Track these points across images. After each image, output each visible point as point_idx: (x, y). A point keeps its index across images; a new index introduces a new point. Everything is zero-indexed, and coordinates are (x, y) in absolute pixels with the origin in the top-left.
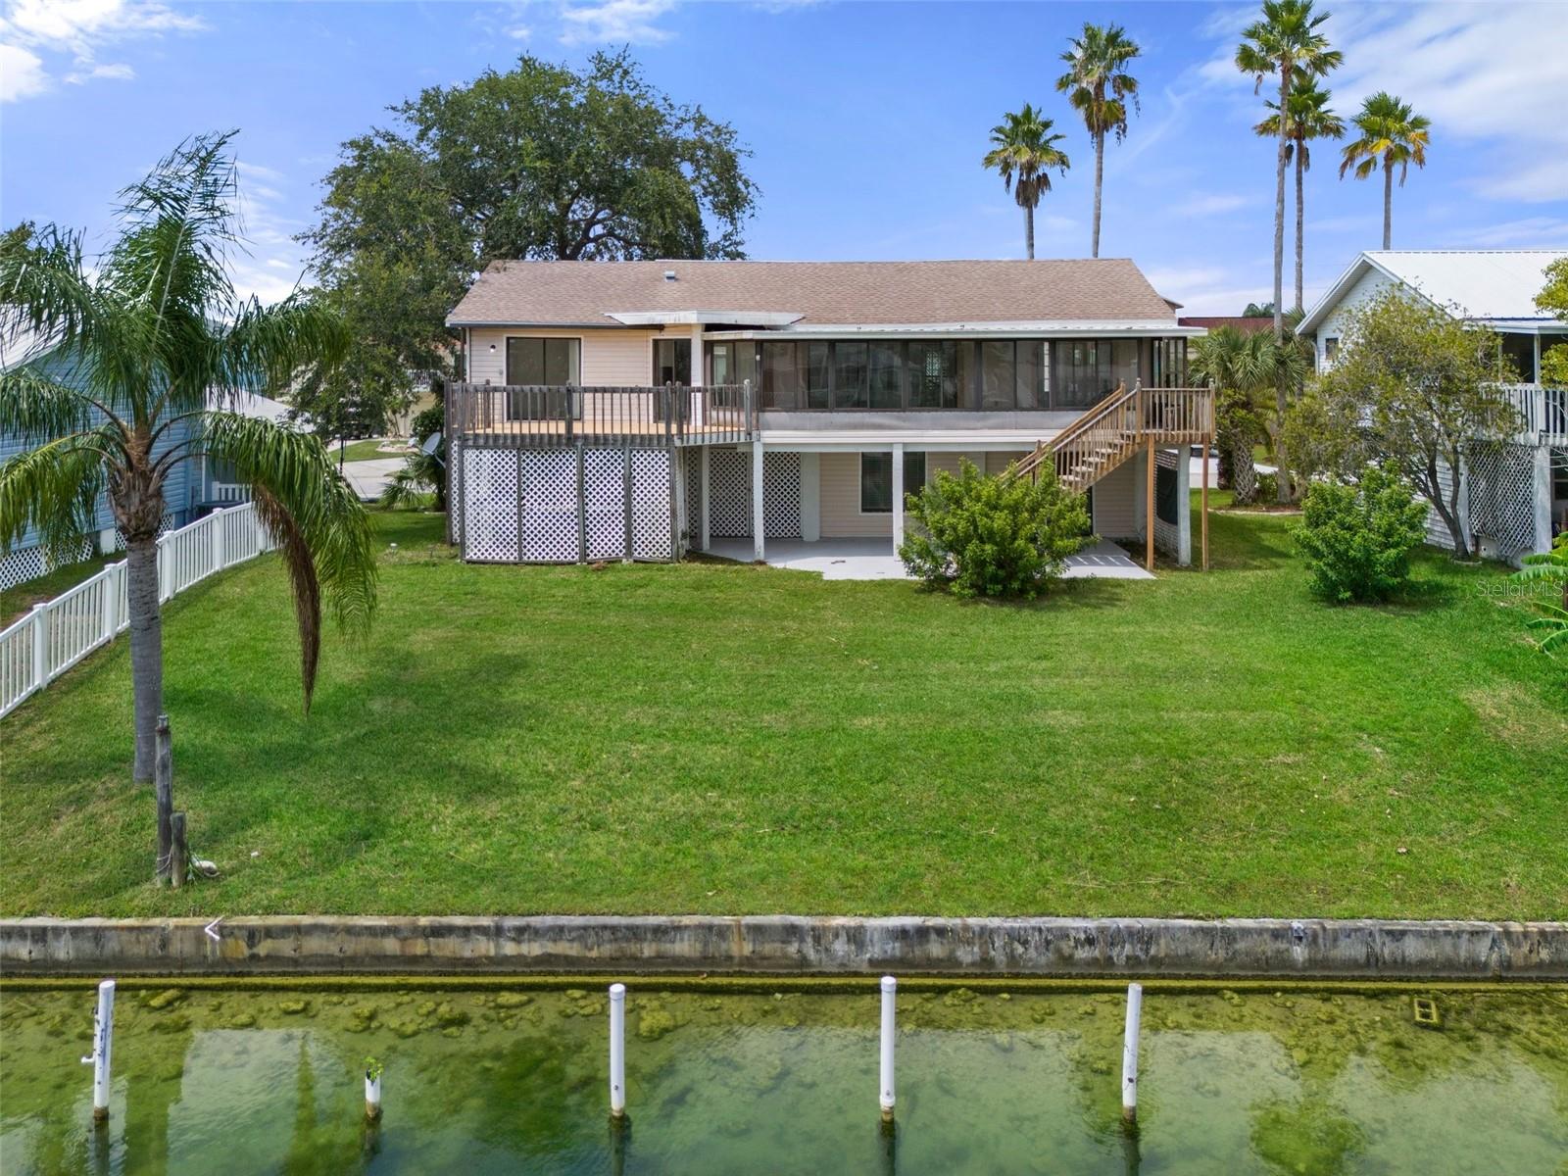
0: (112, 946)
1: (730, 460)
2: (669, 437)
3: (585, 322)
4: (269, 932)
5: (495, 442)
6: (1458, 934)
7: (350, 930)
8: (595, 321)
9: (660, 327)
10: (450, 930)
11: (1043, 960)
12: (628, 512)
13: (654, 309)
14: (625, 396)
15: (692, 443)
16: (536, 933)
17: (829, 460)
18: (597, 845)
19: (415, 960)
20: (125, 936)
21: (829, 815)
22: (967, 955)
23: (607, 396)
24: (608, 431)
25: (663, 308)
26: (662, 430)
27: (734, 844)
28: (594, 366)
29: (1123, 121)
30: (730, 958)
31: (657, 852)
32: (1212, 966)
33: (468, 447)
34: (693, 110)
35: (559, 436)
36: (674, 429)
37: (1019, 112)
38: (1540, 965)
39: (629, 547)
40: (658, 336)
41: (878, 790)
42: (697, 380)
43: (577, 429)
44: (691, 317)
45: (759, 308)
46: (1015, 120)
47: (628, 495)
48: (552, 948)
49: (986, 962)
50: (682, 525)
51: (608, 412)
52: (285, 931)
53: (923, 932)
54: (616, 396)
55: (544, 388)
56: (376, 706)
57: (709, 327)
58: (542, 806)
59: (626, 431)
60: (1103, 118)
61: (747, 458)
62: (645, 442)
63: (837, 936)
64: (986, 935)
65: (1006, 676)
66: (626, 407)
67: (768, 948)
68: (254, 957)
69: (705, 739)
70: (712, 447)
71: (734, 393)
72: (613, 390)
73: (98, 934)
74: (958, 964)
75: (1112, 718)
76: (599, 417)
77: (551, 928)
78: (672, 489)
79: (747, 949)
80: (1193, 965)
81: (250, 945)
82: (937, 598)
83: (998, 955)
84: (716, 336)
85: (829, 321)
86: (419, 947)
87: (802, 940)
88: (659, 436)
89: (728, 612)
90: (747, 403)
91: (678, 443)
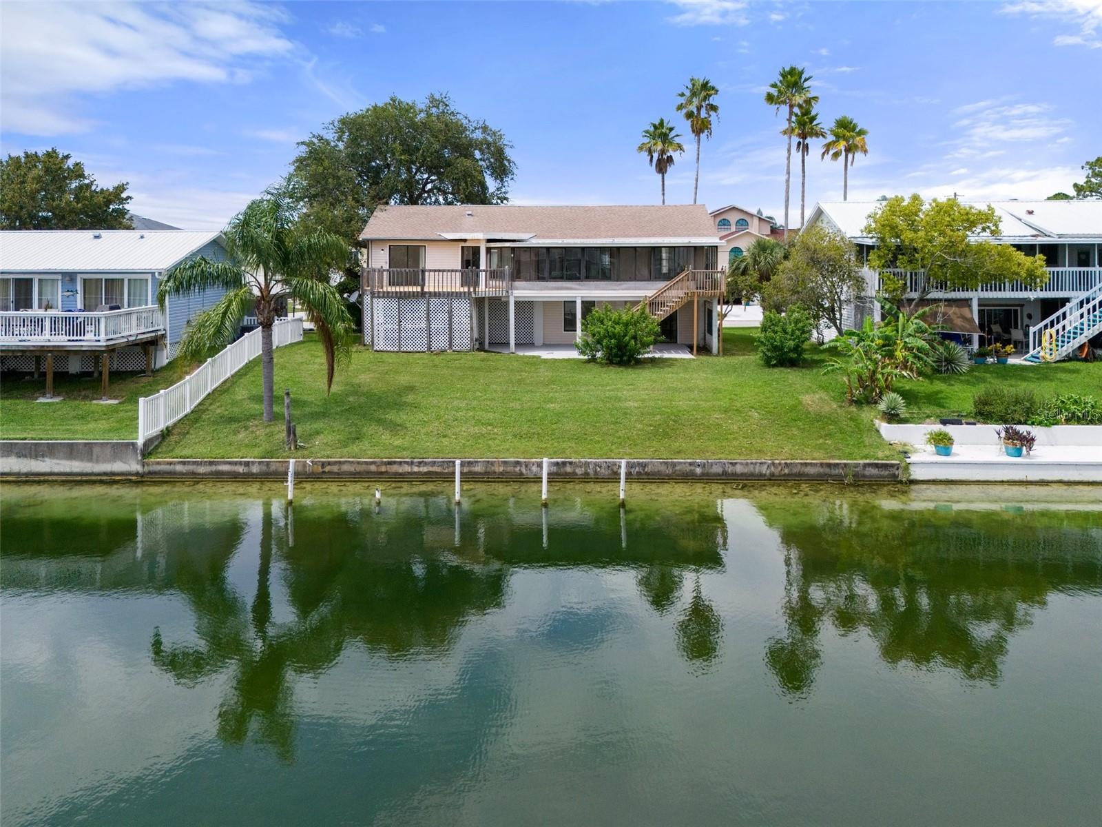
0: (273, 468)
1: (498, 305)
2: (469, 293)
3: (428, 238)
4: (329, 463)
5: (387, 295)
6: (756, 463)
7: (358, 463)
8: (432, 237)
9: (465, 241)
10: (395, 463)
11: (607, 473)
12: (450, 328)
13: (461, 231)
14: (449, 273)
15: (480, 296)
16: (426, 464)
17: (548, 305)
18: (445, 441)
19: (381, 473)
20: (278, 464)
21: (534, 433)
22: (579, 471)
23: (441, 273)
24: (440, 290)
25: (466, 231)
26: (466, 290)
27: (497, 441)
28: (433, 259)
29: (710, 128)
30: (495, 472)
31: (468, 443)
32: (667, 475)
33: (375, 297)
34: (481, 123)
35: (418, 292)
36: (472, 290)
37: (657, 122)
38: (785, 475)
39: (450, 345)
40: (464, 244)
41: (554, 426)
42: (483, 266)
43: (426, 289)
44: (480, 236)
45: (513, 231)
46: (655, 126)
47: (450, 320)
48: (431, 469)
49: (587, 474)
50: (476, 336)
51: (441, 282)
52: (335, 463)
53: (564, 464)
54: (445, 273)
55: (407, 270)
56: (351, 399)
57: (489, 241)
58: (423, 431)
59: (449, 290)
60: (700, 127)
61: (507, 303)
62: (458, 295)
63: (533, 465)
64: (587, 464)
65: (612, 391)
66: (449, 279)
67: (509, 469)
68: (323, 472)
69: (487, 411)
70: (490, 298)
71: (501, 273)
72: (444, 271)
73: (268, 463)
74: (577, 475)
75: (652, 403)
76: (436, 284)
77: (431, 462)
78: (471, 317)
79: (501, 469)
80: (660, 475)
81: (323, 467)
82: (591, 365)
83: (591, 471)
84: (492, 245)
85: (548, 237)
86: (383, 469)
87: (521, 466)
88: (465, 292)
89: (496, 369)
90: (507, 277)
91: (473, 296)
